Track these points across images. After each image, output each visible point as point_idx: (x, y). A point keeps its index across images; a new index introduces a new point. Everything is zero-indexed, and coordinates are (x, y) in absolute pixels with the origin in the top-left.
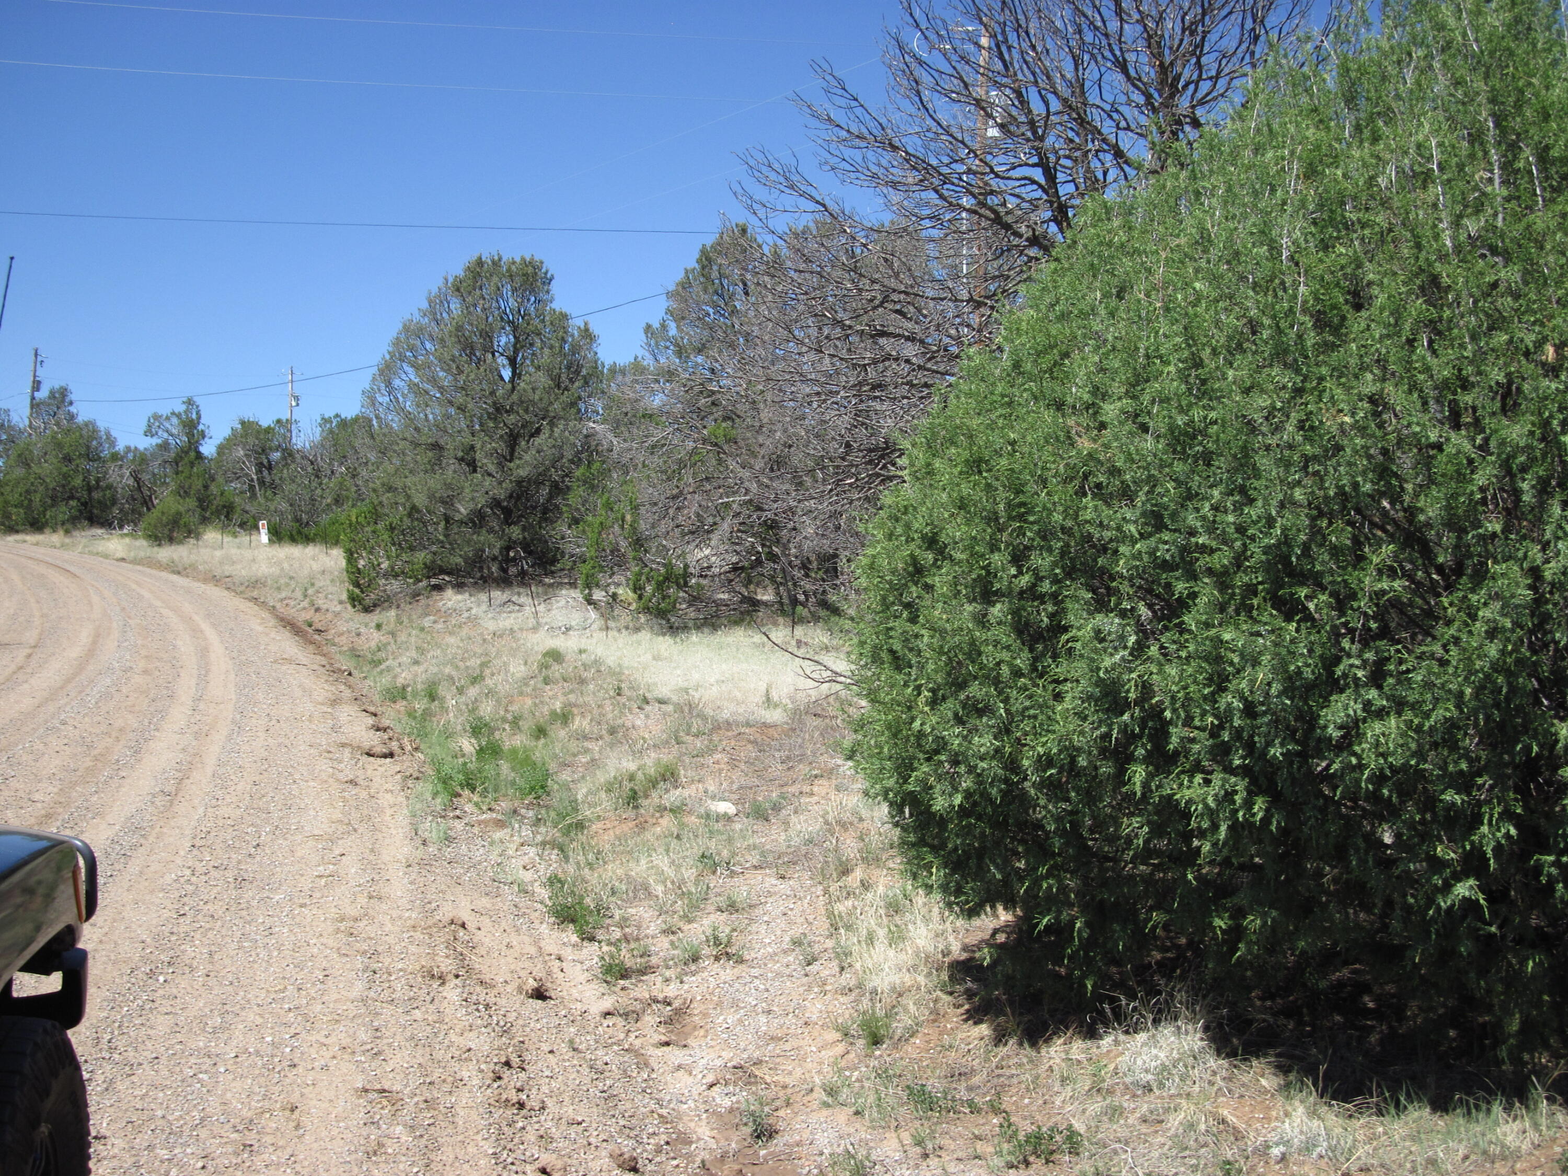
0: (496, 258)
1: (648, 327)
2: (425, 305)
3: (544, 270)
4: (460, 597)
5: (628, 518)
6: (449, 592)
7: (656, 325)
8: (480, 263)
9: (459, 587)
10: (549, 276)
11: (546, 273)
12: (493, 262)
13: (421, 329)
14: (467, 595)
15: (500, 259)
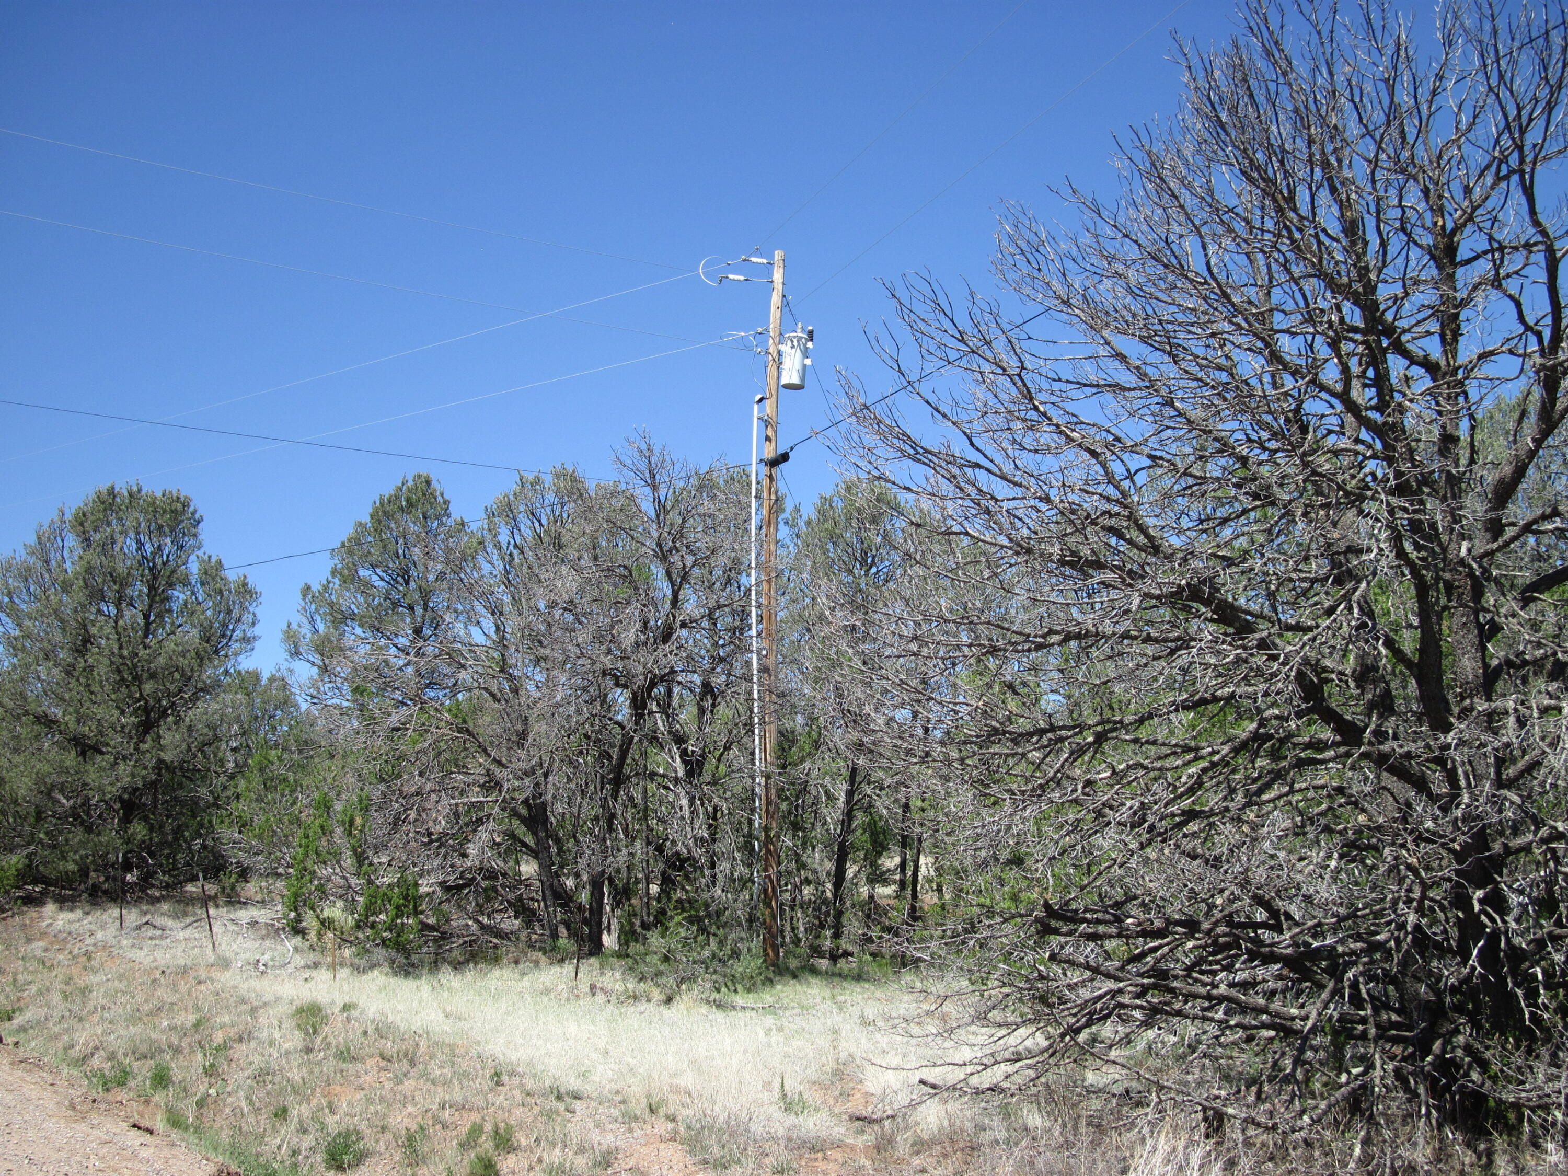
0: (135, 489)
1: (308, 588)
2: (32, 540)
3: (191, 509)
4: (70, 916)
5: (358, 821)
6: (50, 908)
7: (316, 587)
8: (111, 492)
9: (63, 902)
10: (197, 516)
11: (193, 513)
12: (131, 495)
13: (29, 569)
14: (78, 913)
15: (140, 491)
